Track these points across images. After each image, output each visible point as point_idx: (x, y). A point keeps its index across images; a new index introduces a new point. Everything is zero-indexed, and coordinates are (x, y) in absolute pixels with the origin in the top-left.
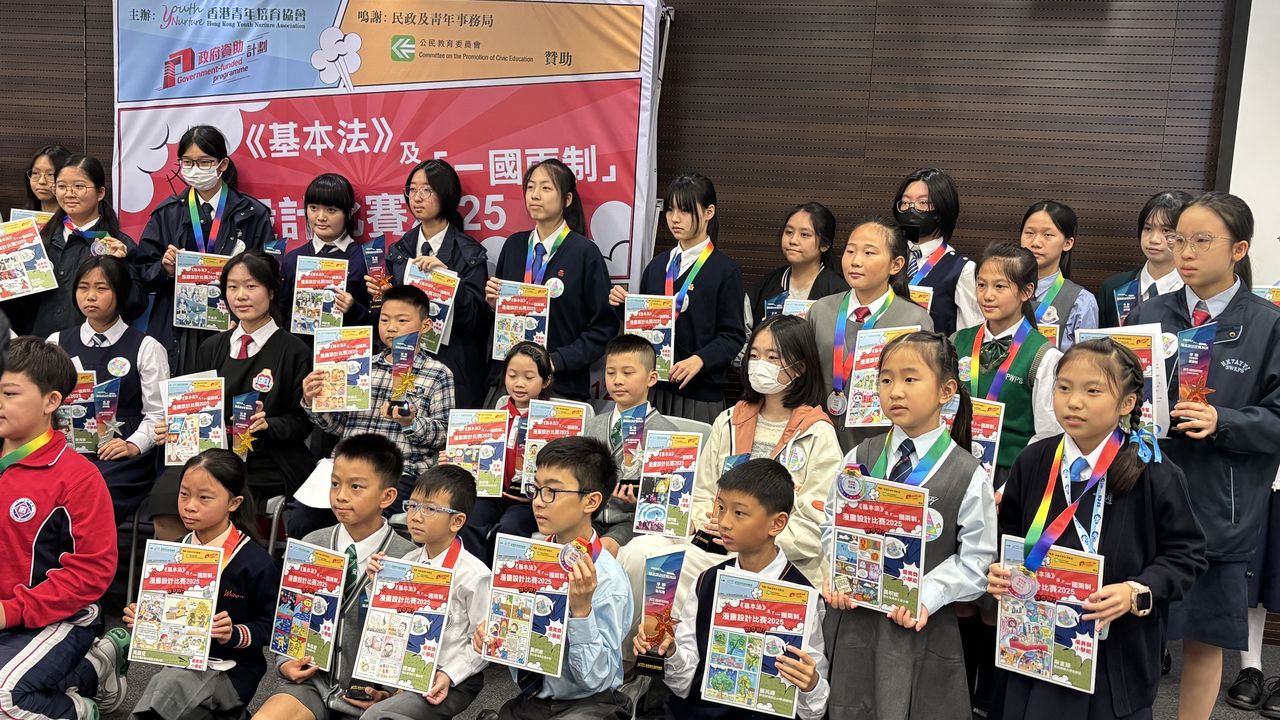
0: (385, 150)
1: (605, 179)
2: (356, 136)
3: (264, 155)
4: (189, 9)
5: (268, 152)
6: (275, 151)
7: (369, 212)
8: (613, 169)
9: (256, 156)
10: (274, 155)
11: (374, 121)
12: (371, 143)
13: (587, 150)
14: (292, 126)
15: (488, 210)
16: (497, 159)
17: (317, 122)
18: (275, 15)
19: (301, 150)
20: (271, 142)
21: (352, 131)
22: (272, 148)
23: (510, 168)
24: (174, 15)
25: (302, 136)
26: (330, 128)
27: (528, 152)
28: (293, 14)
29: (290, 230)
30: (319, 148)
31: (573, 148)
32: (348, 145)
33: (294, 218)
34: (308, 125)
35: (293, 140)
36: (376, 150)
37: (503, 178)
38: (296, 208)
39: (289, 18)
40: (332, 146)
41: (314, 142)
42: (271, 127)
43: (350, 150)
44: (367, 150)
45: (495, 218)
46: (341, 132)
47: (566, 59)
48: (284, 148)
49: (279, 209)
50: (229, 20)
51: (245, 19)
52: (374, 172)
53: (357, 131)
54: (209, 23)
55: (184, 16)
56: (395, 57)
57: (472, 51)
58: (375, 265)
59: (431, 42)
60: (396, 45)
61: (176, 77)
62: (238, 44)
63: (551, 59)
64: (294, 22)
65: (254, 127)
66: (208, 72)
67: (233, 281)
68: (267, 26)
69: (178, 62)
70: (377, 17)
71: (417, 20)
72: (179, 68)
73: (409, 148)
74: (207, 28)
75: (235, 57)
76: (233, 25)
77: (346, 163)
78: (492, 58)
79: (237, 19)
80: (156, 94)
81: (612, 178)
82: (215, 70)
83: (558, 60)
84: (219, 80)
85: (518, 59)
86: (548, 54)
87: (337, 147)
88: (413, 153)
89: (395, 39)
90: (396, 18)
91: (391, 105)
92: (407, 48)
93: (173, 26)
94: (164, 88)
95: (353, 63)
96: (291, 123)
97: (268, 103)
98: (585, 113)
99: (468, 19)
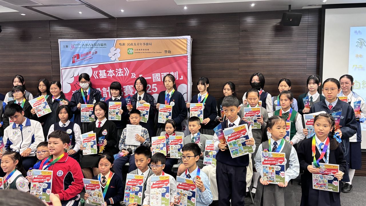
0: (127, 75)
1: (180, 79)
2: (120, 72)
3: (98, 78)
4: (78, 45)
5: (99, 77)
6: (100, 77)
7: (124, 90)
8: (182, 76)
9: (96, 78)
10: (100, 78)
11: (124, 68)
12: (124, 74)
13: (176, 73)
14: (104, 71)
15: (153, 88)
16: (154, 76)
17: (110, 70)
18: (99, 45)
19: (107, 76)
20: (99, 75)
21: (119, 71)
22: (100, 76)
23: (158, 78)
24: (74, 46)
25: (107, 73)
26: (114, 71)
27: (162, 74)
28: (103, 44)
29: (105, 95)
30: (111, 75)
31: (172, 72)
32: (118, 74)
33: (106, 92)
34: (109, 70)
35: (105, 74)
36: (125, 75)
37: (156, 80)
38: (106, 90)
39: (102, 45)
40: (114, 75)
41: (110, 74)
42: (99, 71)
43: (119, 76)
44: (123, 75)
45: (155, 89)
46: (116, 72)
47: (170, 52)
48: (103, 76)
49: (102, 91)
50: (88, 47)
51: (91, 46)
52: (125, 80)
53: (120, 71)
54: (83, 48)
55: (76, 46)
56: (128, 53)
57: (147, 51)
58: (129, 103)
59: (137, 50)
60: (129, 50)
61: (75, 61)
62: (90, 52)
63: (166, 52)
64: (103, 46)
65: (95, 71)
66: (83, 59)
67: (96, 109)
68: (97, 47)
69: (75, 57)
70: (124, 44)
71: (133, 45)
72: (76, 58)
73: (133, 74)
74: (82, 49)
75: (90, 55)
76: (89, 48)
77: (118, 78)
78: (152, 53)
79: (89, 46)
80: (70, 65)
81: (182, 78)
82: (85, 58)
83: (168, 52)
84: (86, 61)
85: (158, 53)
86: (165, 51)
87: (116, 75)
88: (134, 76)
89: (128, 49)
90: (128, 44)
91: (128, 65)
92: (131, 51)
93: (74, 49)
94: (73, 63)
95: (119, 55)
96: (104, 70)
97: (98, 66)
98: (175, 64)
99: (146, 44)
